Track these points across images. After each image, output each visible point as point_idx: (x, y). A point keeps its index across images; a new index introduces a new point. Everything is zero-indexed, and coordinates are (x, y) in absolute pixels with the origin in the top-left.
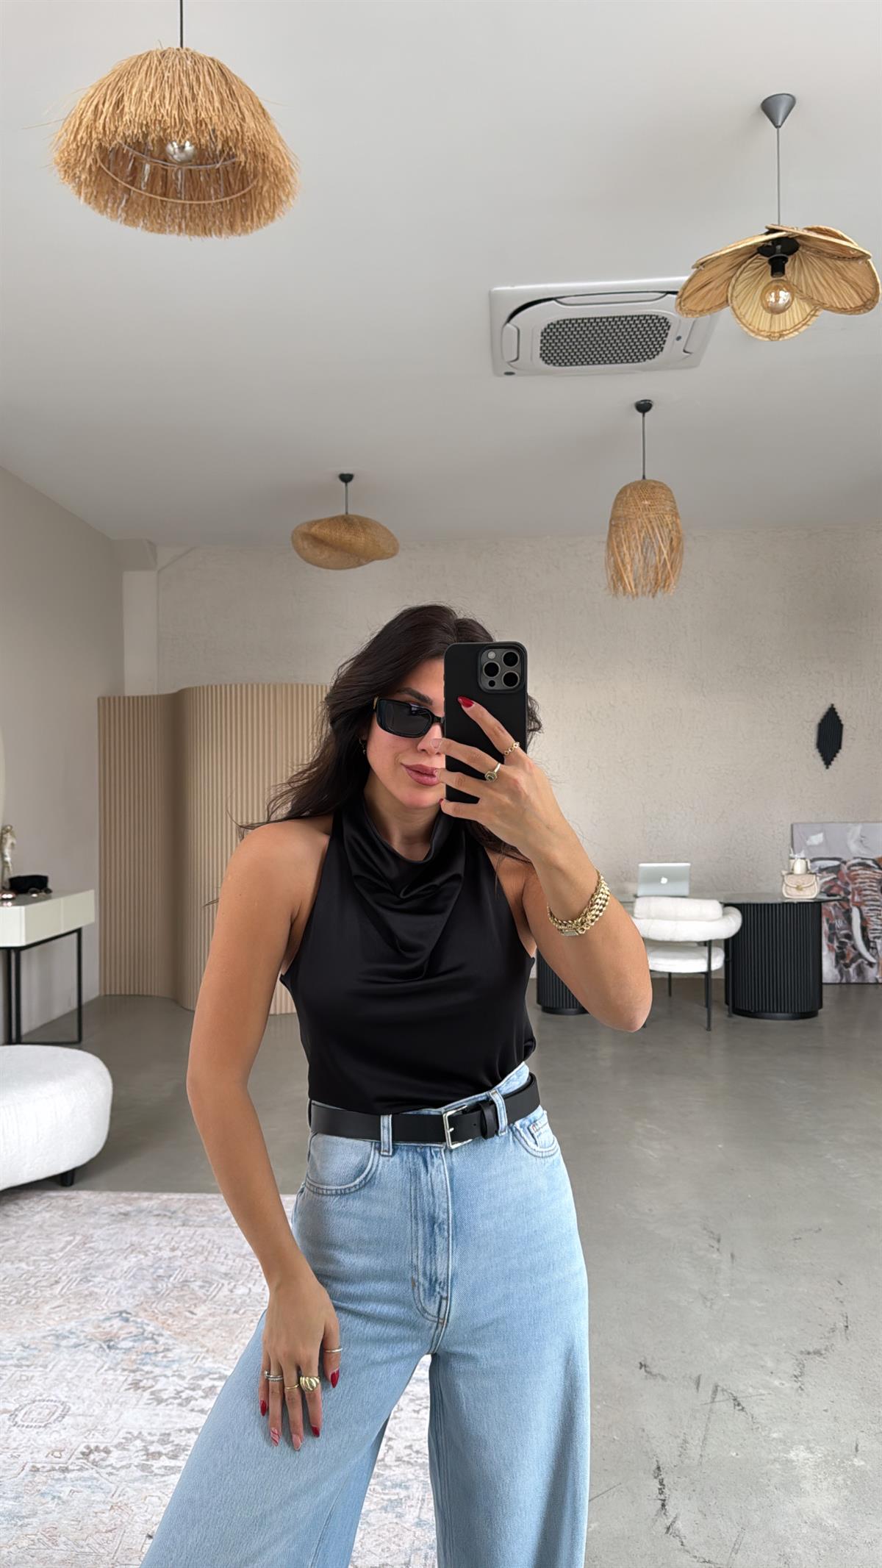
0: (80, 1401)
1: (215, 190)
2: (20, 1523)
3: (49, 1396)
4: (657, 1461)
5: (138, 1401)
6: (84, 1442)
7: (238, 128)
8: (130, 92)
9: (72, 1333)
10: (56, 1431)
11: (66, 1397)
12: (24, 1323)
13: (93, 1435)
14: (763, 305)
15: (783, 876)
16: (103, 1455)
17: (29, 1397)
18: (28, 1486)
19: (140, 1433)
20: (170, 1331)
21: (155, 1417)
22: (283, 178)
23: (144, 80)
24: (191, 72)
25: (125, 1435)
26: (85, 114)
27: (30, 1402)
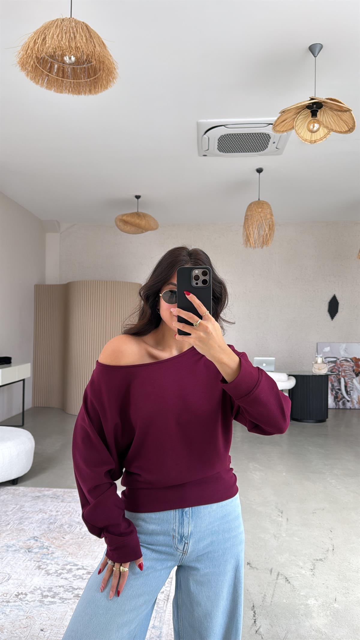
0: (16, 573)
1: (84, 76)
3: (3, 571)
4: (253, 603)
5: (40, 574)
7: (93, 50)
8: (49, 35)
9: (14, 545)
10: (5, 586)
11: (10, 572)
13: (21, 587)
14: (308, 129)
15: (313, 364)
16: (24, 596)
19: (40, 587)
20: (54, 545)
21: (46, 581)
22: (111, 71)
23: (55, 30)
24: (74, 27)
25: (33, 588)
26: (30, 43)
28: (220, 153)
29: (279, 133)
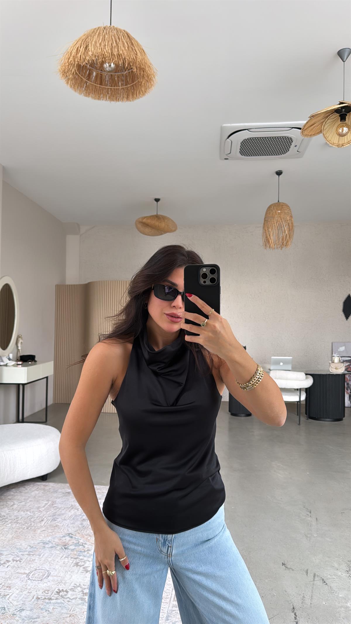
0: (55, 570)
1: (121, 84)
2: (33, 621)
3: (42, 568)
4: (293, 605)
5: (78, 571)
6: (57, 587)
7: (135, 58)
8: (92, 43)
9: (50, 542)
10: (46, 582)
11: (49, 568)
12: (30, 537)
13: (61, 584)
14: (336, 133)
15: (330, 363)
16: (65, 593)
17: (34, 568)
18: (35, 605)
19: (80, 585)
20: (90, 542)
21: (85, 578)
22: (151, 79)
23: (97, 38)
24: (116, 35)
25: (73, 585)
26: (73, 51)
27: (34, 570)
28: (242, 156)
29: (307, 137)
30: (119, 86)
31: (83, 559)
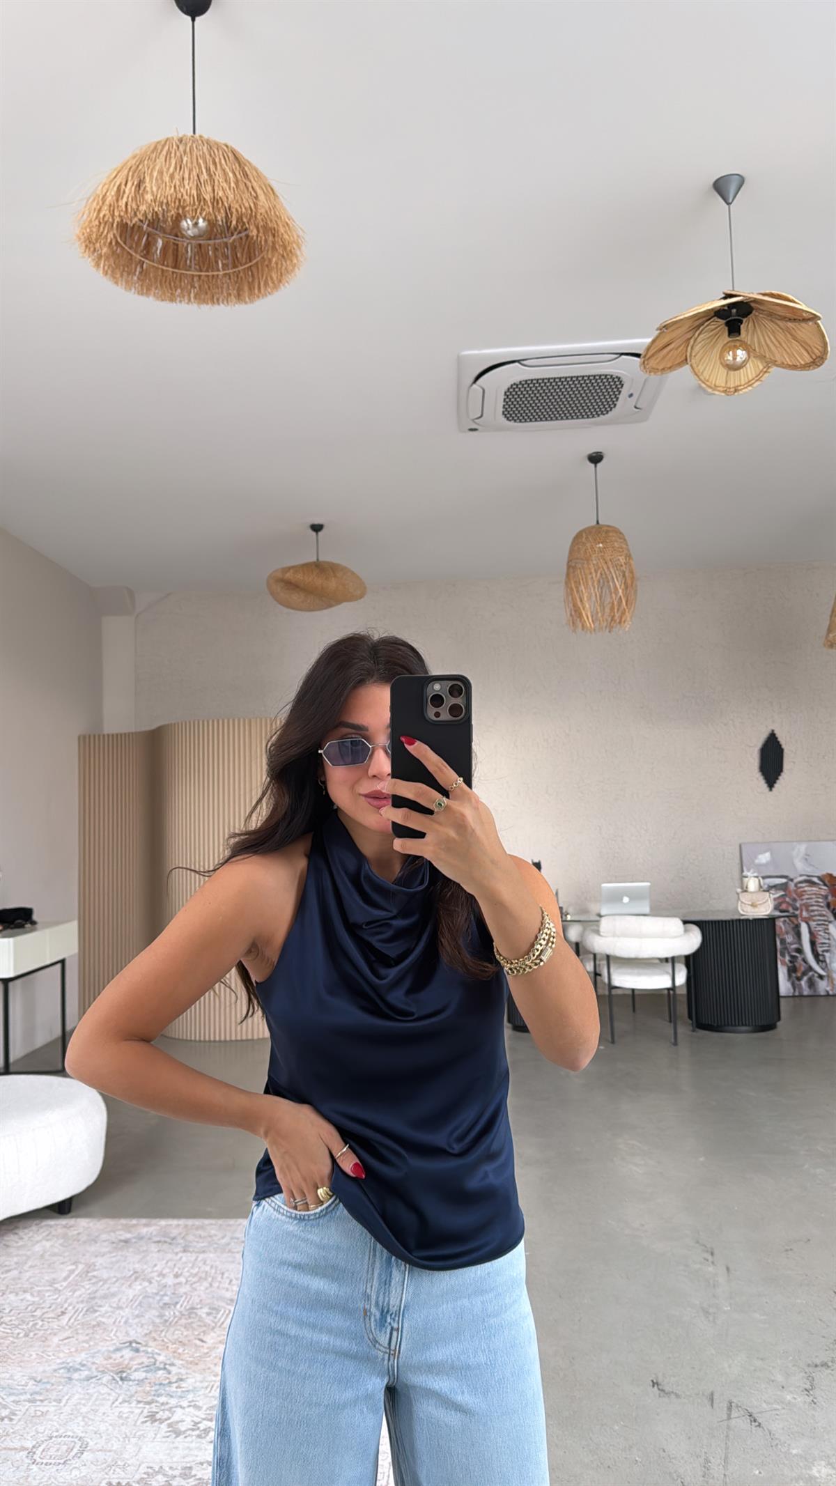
0: (97, 1435)
1: (223, 264)
3: (65, 1432)
4: (682, 1482)
5: (156, 1434)
7: (252, 205)
8: (152, 174)
9: (84, 1365)
10: (76, 1467)
11: (82, 1432)
12: (34, 1356)
13: (114, 1471)
14: (721, 363)
15: (738, 894)
17: (46, 1433)
19: (161, 1467)
20: (182, 1360)
21: (175, 1450)
22: (291, 251)
23: (164, 163)
24: (208, 156)
25: (146, 1470)
26: (108, 194)
27: (46, 1438)
28: (508, 422)
29: (655, 373)
30: (218, 270)
31: (167, 1403)
